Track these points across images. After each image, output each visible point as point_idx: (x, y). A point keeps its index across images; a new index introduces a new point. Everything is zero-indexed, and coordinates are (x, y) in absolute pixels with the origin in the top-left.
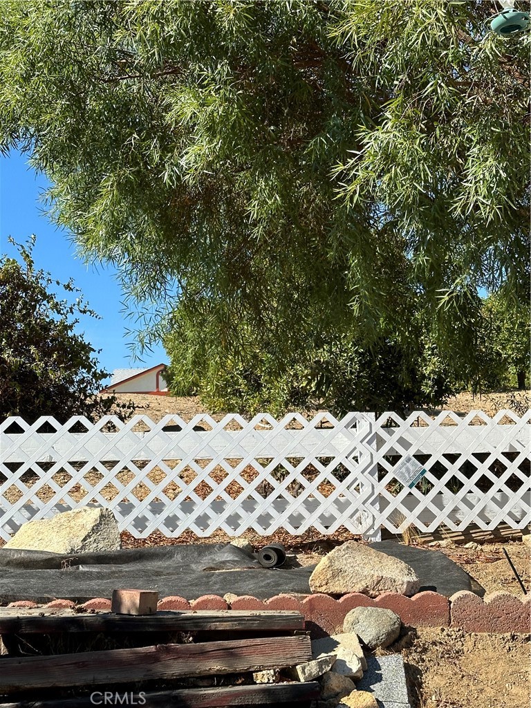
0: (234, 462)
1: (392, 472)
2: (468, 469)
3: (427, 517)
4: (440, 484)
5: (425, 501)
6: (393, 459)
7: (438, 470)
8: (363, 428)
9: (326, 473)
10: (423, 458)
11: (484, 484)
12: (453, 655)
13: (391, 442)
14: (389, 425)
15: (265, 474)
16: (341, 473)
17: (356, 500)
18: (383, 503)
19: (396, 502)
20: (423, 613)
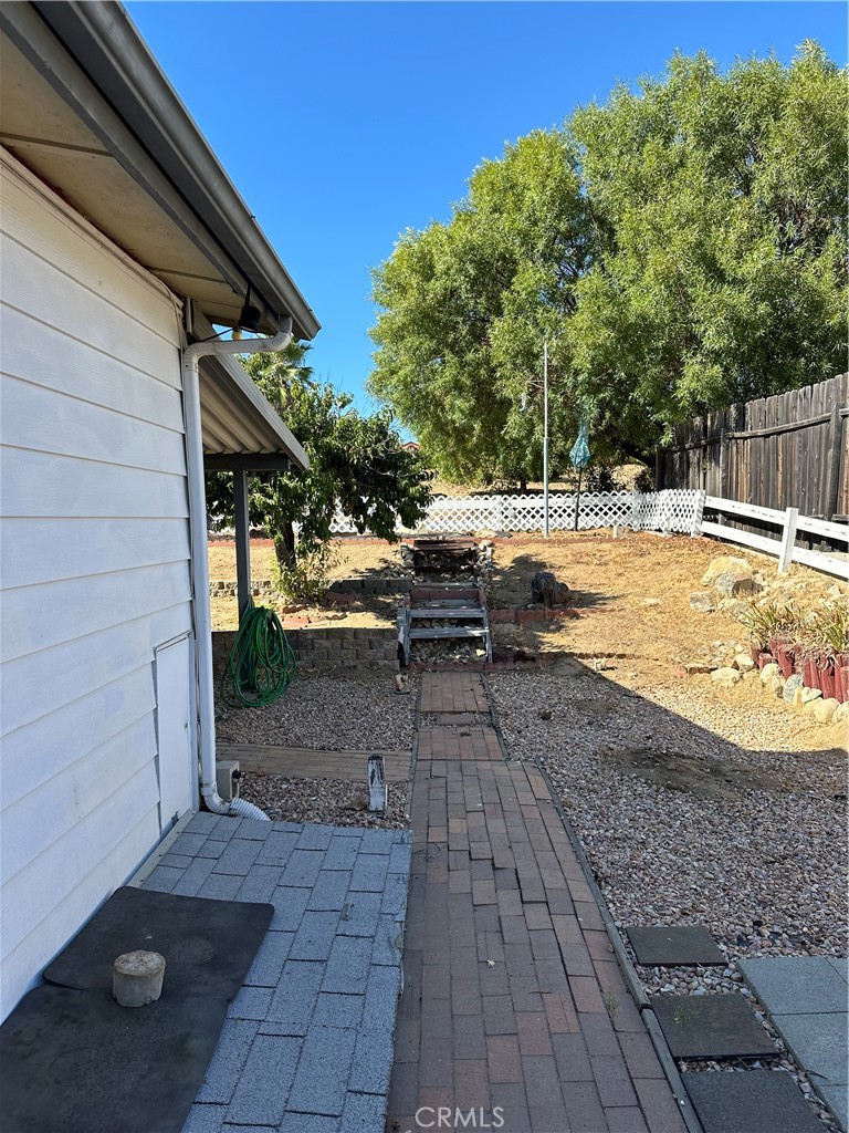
0: (450, 510)
1: (506, 513)
2: (529, 512)
3: (516, 526)
4: (520, 517)
5: (515, 522)
6: (506, 509)
7: (520, 513)
8: (497, 501)
9: (486, 513)
10: (515, 509)
11: (533, 517)
12: (501, 548)
13: (506, 504)
14: (505, 499)
15: (468, 514)
16: (491, 513)
17: (494, 521)
18: (503, 522)
19: (507, 522)
20: (497, 541)
